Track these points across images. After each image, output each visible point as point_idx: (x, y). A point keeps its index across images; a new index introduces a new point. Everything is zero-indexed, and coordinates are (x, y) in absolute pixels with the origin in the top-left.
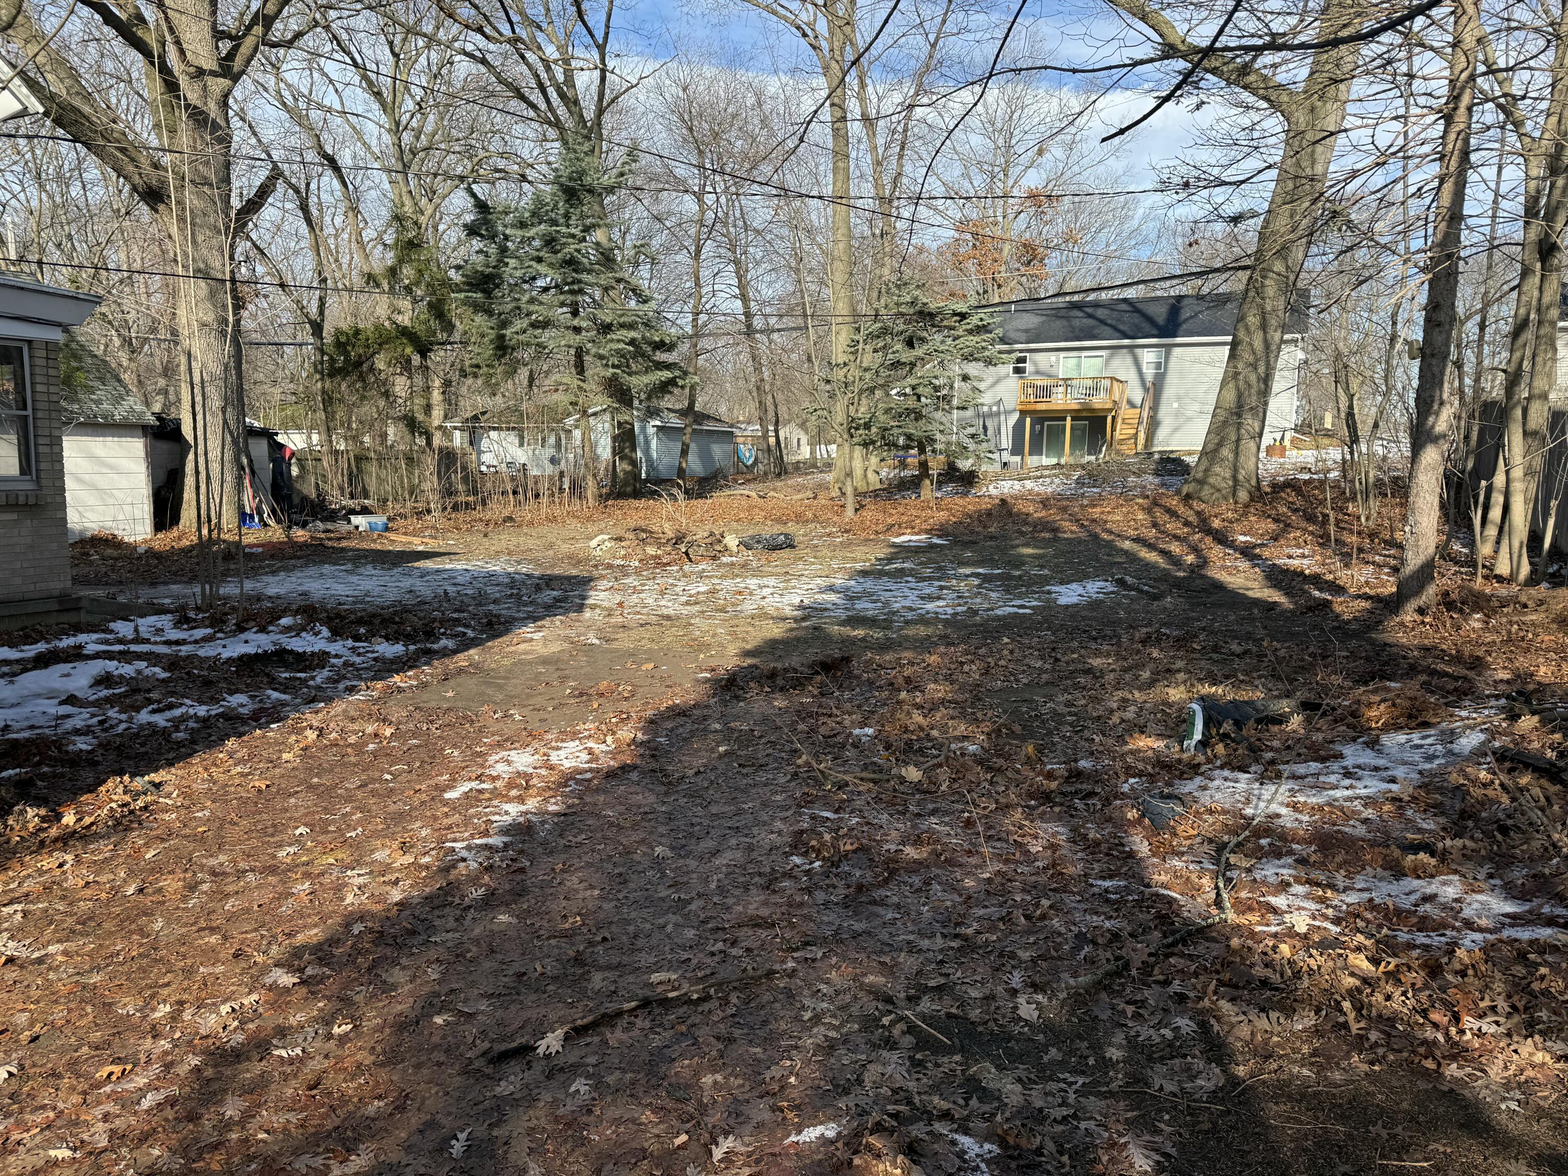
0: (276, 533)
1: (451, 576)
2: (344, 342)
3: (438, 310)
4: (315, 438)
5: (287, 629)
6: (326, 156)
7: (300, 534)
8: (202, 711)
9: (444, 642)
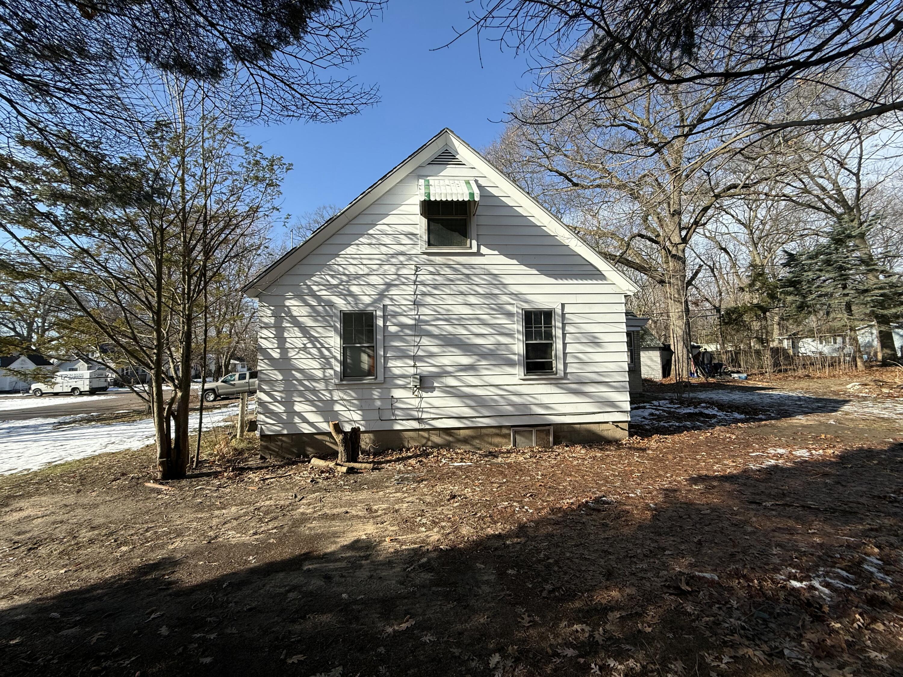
0: (702, 379)
1: (770, 396)
2: (729, 312)
3: (772, 296)
4: (718, 346)
5: (703, 407)
6: (722, 249)
7: (711, 380)
8: (677, 424)
9: (760, 416)
